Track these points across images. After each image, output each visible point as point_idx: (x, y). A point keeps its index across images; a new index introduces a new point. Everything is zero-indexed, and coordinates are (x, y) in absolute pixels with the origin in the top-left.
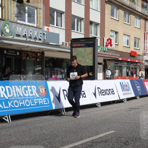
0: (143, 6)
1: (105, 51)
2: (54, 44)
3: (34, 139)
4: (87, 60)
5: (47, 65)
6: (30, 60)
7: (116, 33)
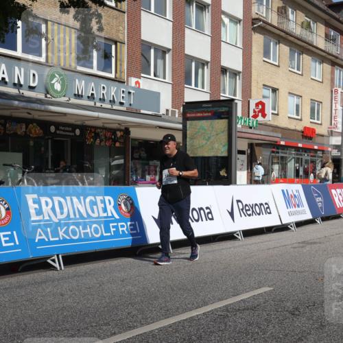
0: (327, 37)
1: (251, 128)
2: (150, 113)
3: (110, 303)
4: (216, 145)
5: (136, 155)
6: (102, 144)
7: (275, 90)
